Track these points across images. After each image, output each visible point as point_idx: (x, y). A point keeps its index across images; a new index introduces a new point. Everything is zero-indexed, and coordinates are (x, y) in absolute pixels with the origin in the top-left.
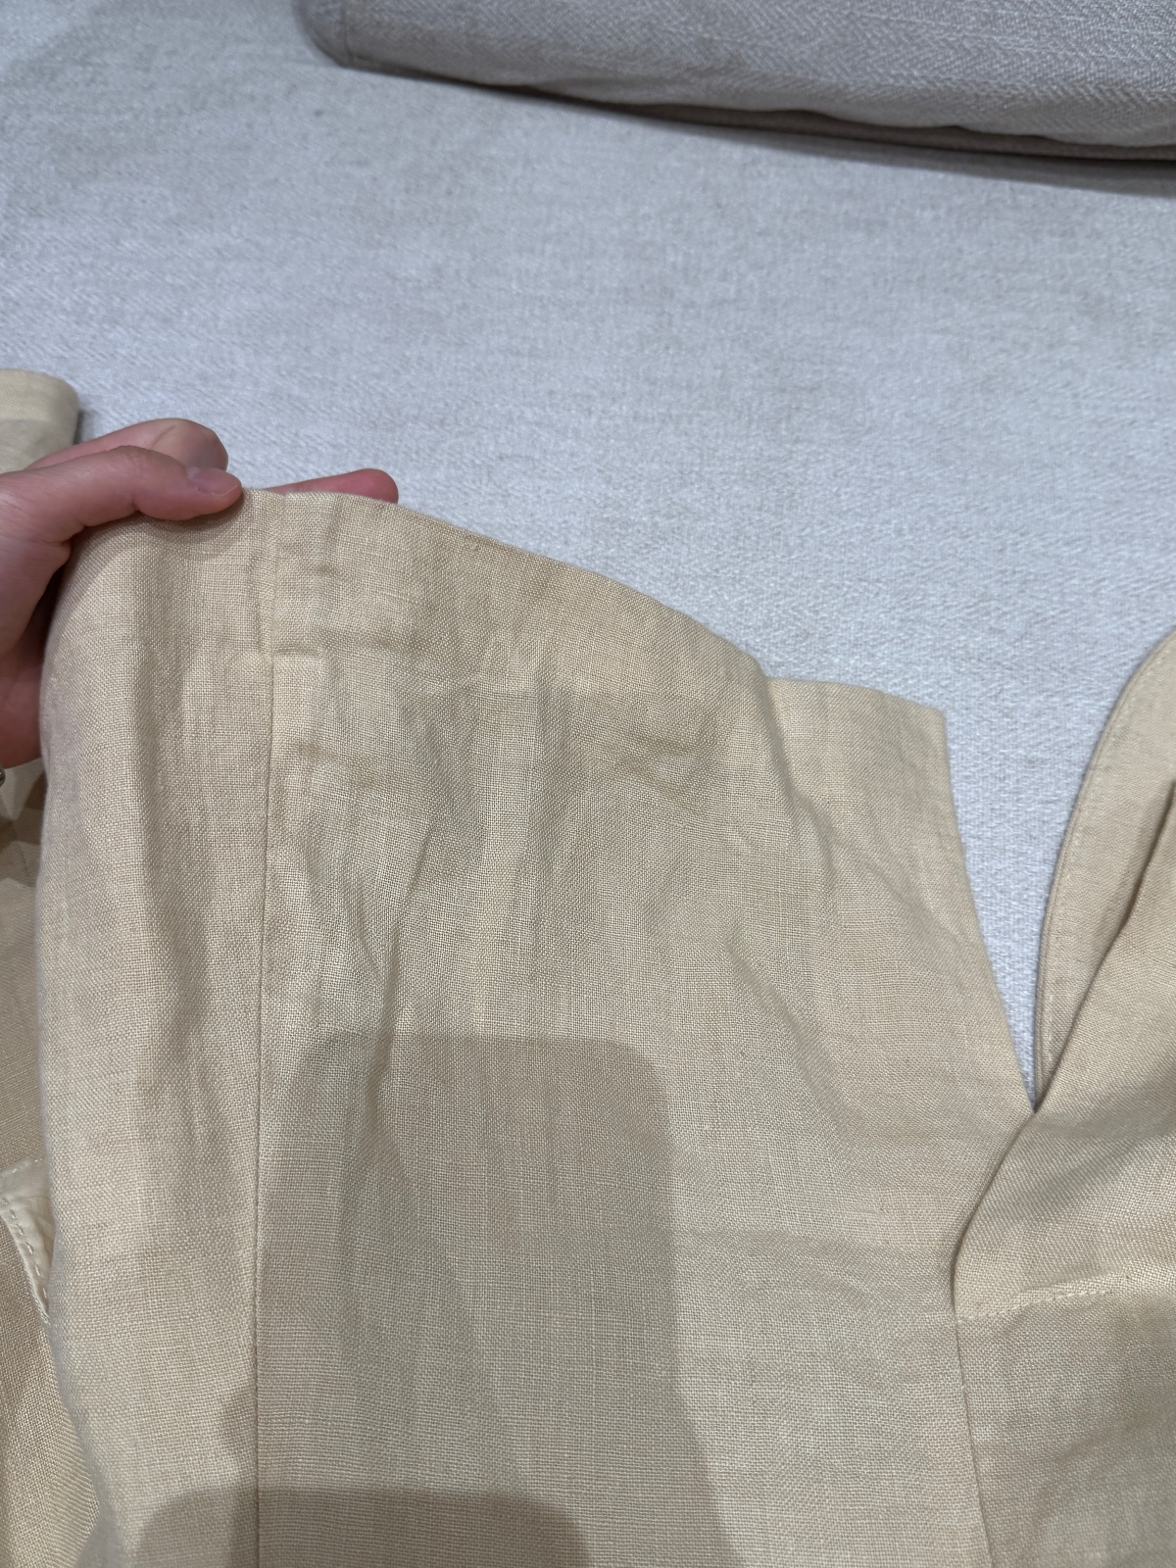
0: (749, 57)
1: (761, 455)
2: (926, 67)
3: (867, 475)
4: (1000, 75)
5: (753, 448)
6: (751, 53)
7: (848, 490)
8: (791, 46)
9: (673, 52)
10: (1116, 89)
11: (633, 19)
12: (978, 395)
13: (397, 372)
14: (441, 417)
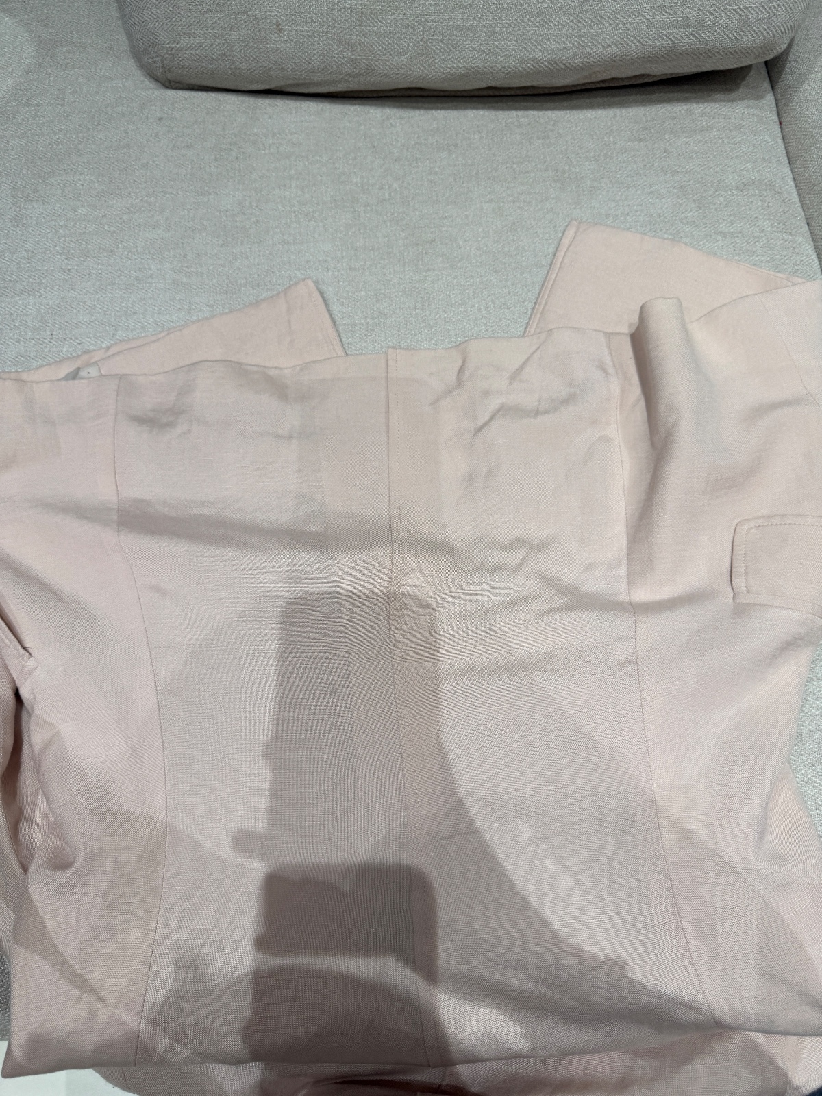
0: (376, 66)
1: (412, 280)
2: (464, 62)
3: (462, 283)
4: (501, 61)
5: (408, 277)
6: (377, 63)
7: (454, 292)
8: (396, 58)
9: (337, 67)
10: (559, 62)
11: (315, 52)
12: (509, 233)
13: (231, 262)
14: (257, 282)
